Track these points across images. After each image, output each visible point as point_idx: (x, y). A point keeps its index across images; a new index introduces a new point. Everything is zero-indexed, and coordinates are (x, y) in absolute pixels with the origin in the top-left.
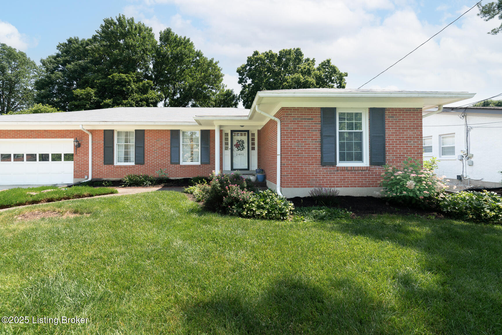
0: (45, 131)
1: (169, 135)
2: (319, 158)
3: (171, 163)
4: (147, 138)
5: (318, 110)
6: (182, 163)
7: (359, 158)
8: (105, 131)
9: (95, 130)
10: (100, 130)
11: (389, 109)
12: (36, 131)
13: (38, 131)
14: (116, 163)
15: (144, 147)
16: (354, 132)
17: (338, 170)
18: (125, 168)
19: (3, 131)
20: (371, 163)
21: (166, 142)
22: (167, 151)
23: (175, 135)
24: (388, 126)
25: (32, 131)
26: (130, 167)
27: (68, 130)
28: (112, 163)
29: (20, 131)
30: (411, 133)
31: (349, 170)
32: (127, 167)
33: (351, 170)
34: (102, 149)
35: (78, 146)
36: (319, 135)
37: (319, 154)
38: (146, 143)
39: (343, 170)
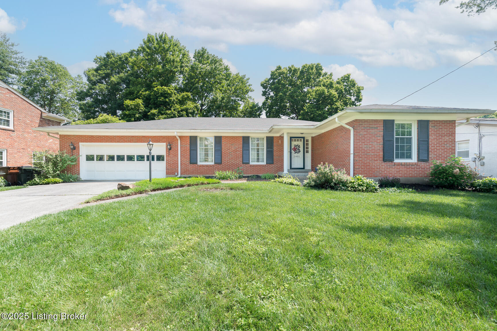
0: (143, 136)
1: (241, 141)
2: (382, 156)
3: (243, 163)
4: (224, 143)
5: (382, 121)
6: (251, 163)
7: (409, 157)
8: (191, 137)
9: (183, 136)
10: (187, 137)
11: (432, 121)
12: (136, 136)
13: (137, 136)
14: (199, 163)
15: (221, 150)
16: (406, 138)
17: (395, 165)
18: (206, 166)
19: (110, 136)
20: (419, 160)
21: (239, 145)
22: (240, 153)
23: (246, 140)
24: (431, 133)
25: (132, 137)
26: (210, 166)
27: (161, 136)
28: (197, 163)
29: (123, 136)
30: (448, 138)
31: (403, 165)
32: (208, 166)
33: (404, 165)
34: (188, 152)
35: (169, 149)
36: (382, 139)
37: (382, 153)
38: (223, 147)
39: (398, 165)
